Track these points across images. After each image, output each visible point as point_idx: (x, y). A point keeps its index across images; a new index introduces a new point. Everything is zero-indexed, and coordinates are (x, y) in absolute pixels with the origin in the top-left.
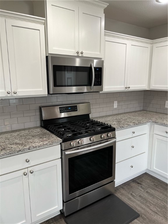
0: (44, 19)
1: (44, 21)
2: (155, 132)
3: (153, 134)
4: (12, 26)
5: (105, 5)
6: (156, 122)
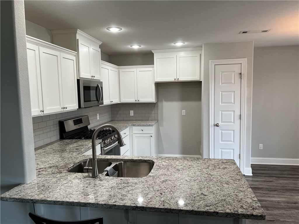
0: (76, 52)
1: (75, 54)
2: (134, 132)
3: (132, 134)
4: (63, 58)
5: (100, 43)
6: (134, 125)
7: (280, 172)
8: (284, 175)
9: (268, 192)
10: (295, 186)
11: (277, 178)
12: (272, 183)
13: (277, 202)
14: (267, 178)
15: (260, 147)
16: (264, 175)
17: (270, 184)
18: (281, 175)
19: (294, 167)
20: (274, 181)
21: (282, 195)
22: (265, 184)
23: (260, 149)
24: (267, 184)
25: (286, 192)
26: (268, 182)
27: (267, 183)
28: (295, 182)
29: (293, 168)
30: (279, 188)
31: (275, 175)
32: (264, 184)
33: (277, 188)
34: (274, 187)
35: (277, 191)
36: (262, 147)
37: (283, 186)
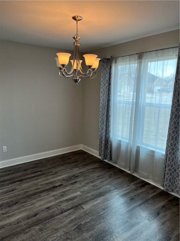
7: (24, 172)
8: (27, 175)
9: (8, 209)
10: (36, 187)
11: (20, 183)
12: (14, 191)
13: (16, 223)
14: (10, 186)
15: (4, 149)
16: (7, 182)
17: (12, 194)
18: (24, 176)
19: (37, 162)
20: (17, 188)
21: (23, 206)
22: (7, 196)
23: (4, 151)
24: (9, 196)
25: (28, 200)
26: (10, 191)
27: (9, 194)
28: (37, 181)
29: (36, 164)
30: (21, 197)
31: (19, 179)
32: (5, 197)
33: (19, 197)
34: (15, 198)
35: (18, 203)
36: (6, 149)
37: (25, 193)
